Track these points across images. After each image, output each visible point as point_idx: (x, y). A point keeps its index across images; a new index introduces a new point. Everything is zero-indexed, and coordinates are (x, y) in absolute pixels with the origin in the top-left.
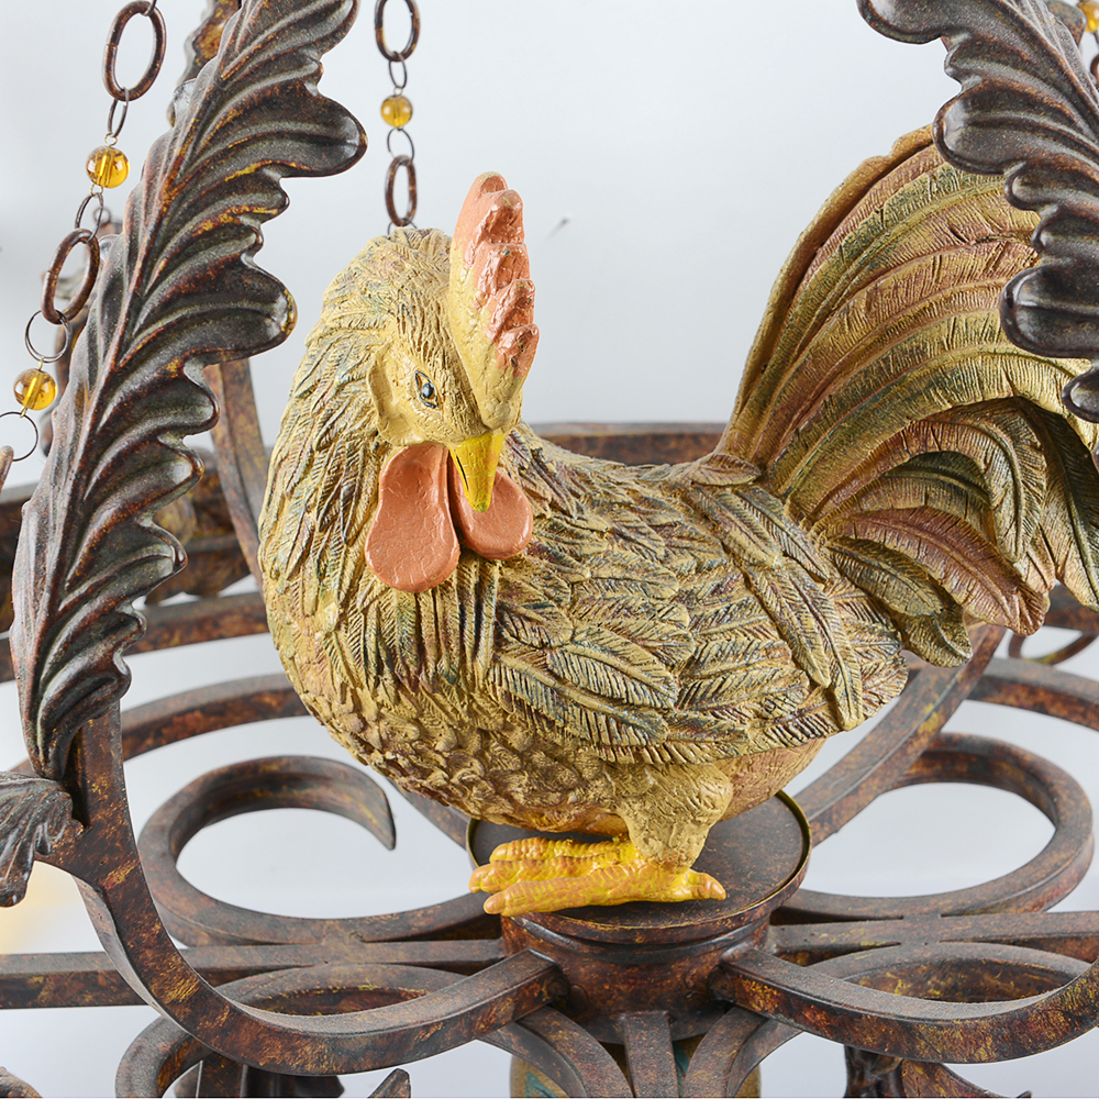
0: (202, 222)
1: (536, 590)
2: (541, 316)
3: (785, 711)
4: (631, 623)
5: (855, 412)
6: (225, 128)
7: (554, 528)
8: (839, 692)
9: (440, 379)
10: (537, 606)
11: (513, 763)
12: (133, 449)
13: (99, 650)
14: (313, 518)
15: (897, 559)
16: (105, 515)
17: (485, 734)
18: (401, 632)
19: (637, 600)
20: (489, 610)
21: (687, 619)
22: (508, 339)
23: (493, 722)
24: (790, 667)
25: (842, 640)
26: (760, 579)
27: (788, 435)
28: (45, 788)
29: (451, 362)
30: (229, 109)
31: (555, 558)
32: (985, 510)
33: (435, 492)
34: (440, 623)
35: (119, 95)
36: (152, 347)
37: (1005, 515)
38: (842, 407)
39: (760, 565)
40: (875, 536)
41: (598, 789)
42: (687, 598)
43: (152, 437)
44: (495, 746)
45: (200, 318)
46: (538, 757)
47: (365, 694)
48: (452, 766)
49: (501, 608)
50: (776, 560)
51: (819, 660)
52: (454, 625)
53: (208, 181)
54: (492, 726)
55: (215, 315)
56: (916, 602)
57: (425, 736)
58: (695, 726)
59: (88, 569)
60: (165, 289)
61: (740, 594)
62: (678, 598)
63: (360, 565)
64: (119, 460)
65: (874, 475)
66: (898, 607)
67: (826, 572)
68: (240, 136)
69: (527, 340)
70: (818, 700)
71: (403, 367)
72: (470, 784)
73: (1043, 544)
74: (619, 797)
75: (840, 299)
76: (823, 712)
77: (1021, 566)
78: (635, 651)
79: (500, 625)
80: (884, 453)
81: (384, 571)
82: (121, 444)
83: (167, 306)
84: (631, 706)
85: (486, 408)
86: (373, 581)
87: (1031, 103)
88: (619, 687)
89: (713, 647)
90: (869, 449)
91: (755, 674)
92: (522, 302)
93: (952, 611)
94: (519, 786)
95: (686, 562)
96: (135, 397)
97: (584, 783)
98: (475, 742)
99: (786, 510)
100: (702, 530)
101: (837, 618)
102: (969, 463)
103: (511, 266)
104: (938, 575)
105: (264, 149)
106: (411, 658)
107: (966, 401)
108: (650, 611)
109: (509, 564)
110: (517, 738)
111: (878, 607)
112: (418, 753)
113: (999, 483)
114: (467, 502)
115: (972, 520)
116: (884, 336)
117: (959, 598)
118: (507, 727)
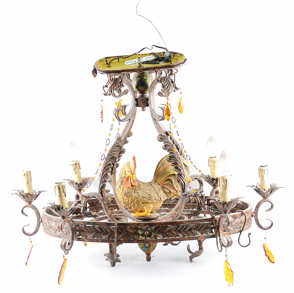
0: (112, 153)
1: (137, 189)
2: (137, 164)
3: (157, 199)
4: (145, 191)
5: (162, 175)
6: (114, 148)
7: (139, 185)
8: (161, 198)
9: (129, 170)
10: (137, 190)
11: (135, 203)
12: (107, 168)
13: (104, 183)
14: (120, 184)
15: (166, 188)
16: (105, 173)
17: (133, 200)
18: (127, 192)
19: (145, 190)
20: (133, 190)
21: (149, 191)
22: (134, 166)
23: (134, 199)
24: (157, 195)
25: (161, 194)
26: (155, 189)
27: (157, 178)
28: (100, 194)
29: (130, 169)
30: (114, 146)
31: (139, 186)
32: (172, 183)
33: (129, 181)
34: (130, 191)
35: (107, 145)
36: (108, 162)
37: (174, 183)
38: (161, 175)
39: (155, 188)
40: (164, 186)
41: (142, 205)
42: (149, 190)
43: (108, 168)
44: (134, 201)
45: (112, 160)
46: (137, 202)
47: (124, 198)
48: (131, 204)
49: (134, 190)
50: (156, 187)
51: (159, 195)
52: (131, 191)
53: (113, 151)
54: (134, 200)
55: (113, 160)
56: (167, 191)
57: (129, 201)
58: (149, 199)
59: (103, 177)
60: (109, 158)
61: (153, 190)
62: (148, 190)
63: (124, 187)
64: (106, 169)
65: (164, 181)
66: (166, 192)
67: (160, 189)
68: (115, 148)
69: (136, 166)
70: (160, 198)
71: (127, 170)
72: (132, 206)
73: (177, 186)
74: (144, 206)
75: (161, 167)
76: (160, 199)
77: (175, 188)
78: (145, 193)
79: (134, 191)
80: (165, 179)
81: (125, 187)
82: (106, 168)
83: (109, 159)
84: (144, 197)
85: (133, 172)
86: (125, 188)
87: (169, 145)
88: (143, 196)
89: (151, 193)
90: (163, 179)
91: (154, 195)
92: (135, 163)
93: (170, 192)
94: (136, 205)
95: (149, 187)
96: (107, 165)
97: (141, 205)
98: (132, 201)
99: (157, 184)
100: (151, 185)
101: (161, 192)
102: (171, 179)
103: (135, 161)
104: (169, 189)
105: (116, 149)
106: (127, 194)
107: (170, 174)
108: (146, 190)
109: (135, 187)
110: (136, 201)
111: (165, 192)
112: (128, 203)
113: (173, 181)
114: (132, 181)
115: (171, 184)
116: (164, 170)
117: (171, 191)
118: (135, 200)
